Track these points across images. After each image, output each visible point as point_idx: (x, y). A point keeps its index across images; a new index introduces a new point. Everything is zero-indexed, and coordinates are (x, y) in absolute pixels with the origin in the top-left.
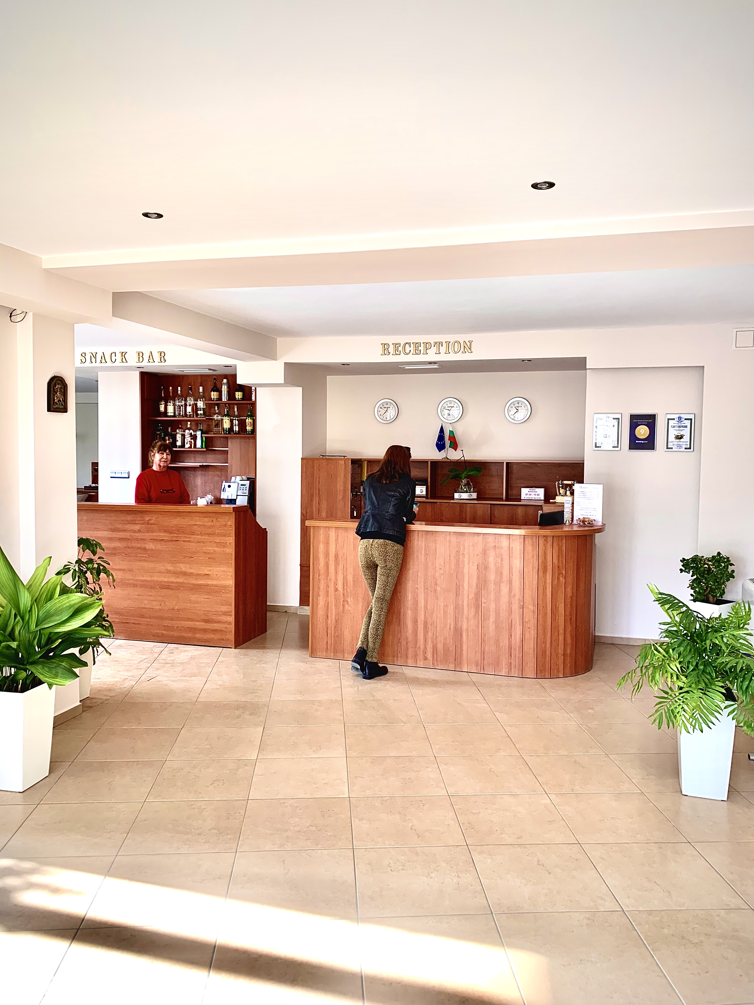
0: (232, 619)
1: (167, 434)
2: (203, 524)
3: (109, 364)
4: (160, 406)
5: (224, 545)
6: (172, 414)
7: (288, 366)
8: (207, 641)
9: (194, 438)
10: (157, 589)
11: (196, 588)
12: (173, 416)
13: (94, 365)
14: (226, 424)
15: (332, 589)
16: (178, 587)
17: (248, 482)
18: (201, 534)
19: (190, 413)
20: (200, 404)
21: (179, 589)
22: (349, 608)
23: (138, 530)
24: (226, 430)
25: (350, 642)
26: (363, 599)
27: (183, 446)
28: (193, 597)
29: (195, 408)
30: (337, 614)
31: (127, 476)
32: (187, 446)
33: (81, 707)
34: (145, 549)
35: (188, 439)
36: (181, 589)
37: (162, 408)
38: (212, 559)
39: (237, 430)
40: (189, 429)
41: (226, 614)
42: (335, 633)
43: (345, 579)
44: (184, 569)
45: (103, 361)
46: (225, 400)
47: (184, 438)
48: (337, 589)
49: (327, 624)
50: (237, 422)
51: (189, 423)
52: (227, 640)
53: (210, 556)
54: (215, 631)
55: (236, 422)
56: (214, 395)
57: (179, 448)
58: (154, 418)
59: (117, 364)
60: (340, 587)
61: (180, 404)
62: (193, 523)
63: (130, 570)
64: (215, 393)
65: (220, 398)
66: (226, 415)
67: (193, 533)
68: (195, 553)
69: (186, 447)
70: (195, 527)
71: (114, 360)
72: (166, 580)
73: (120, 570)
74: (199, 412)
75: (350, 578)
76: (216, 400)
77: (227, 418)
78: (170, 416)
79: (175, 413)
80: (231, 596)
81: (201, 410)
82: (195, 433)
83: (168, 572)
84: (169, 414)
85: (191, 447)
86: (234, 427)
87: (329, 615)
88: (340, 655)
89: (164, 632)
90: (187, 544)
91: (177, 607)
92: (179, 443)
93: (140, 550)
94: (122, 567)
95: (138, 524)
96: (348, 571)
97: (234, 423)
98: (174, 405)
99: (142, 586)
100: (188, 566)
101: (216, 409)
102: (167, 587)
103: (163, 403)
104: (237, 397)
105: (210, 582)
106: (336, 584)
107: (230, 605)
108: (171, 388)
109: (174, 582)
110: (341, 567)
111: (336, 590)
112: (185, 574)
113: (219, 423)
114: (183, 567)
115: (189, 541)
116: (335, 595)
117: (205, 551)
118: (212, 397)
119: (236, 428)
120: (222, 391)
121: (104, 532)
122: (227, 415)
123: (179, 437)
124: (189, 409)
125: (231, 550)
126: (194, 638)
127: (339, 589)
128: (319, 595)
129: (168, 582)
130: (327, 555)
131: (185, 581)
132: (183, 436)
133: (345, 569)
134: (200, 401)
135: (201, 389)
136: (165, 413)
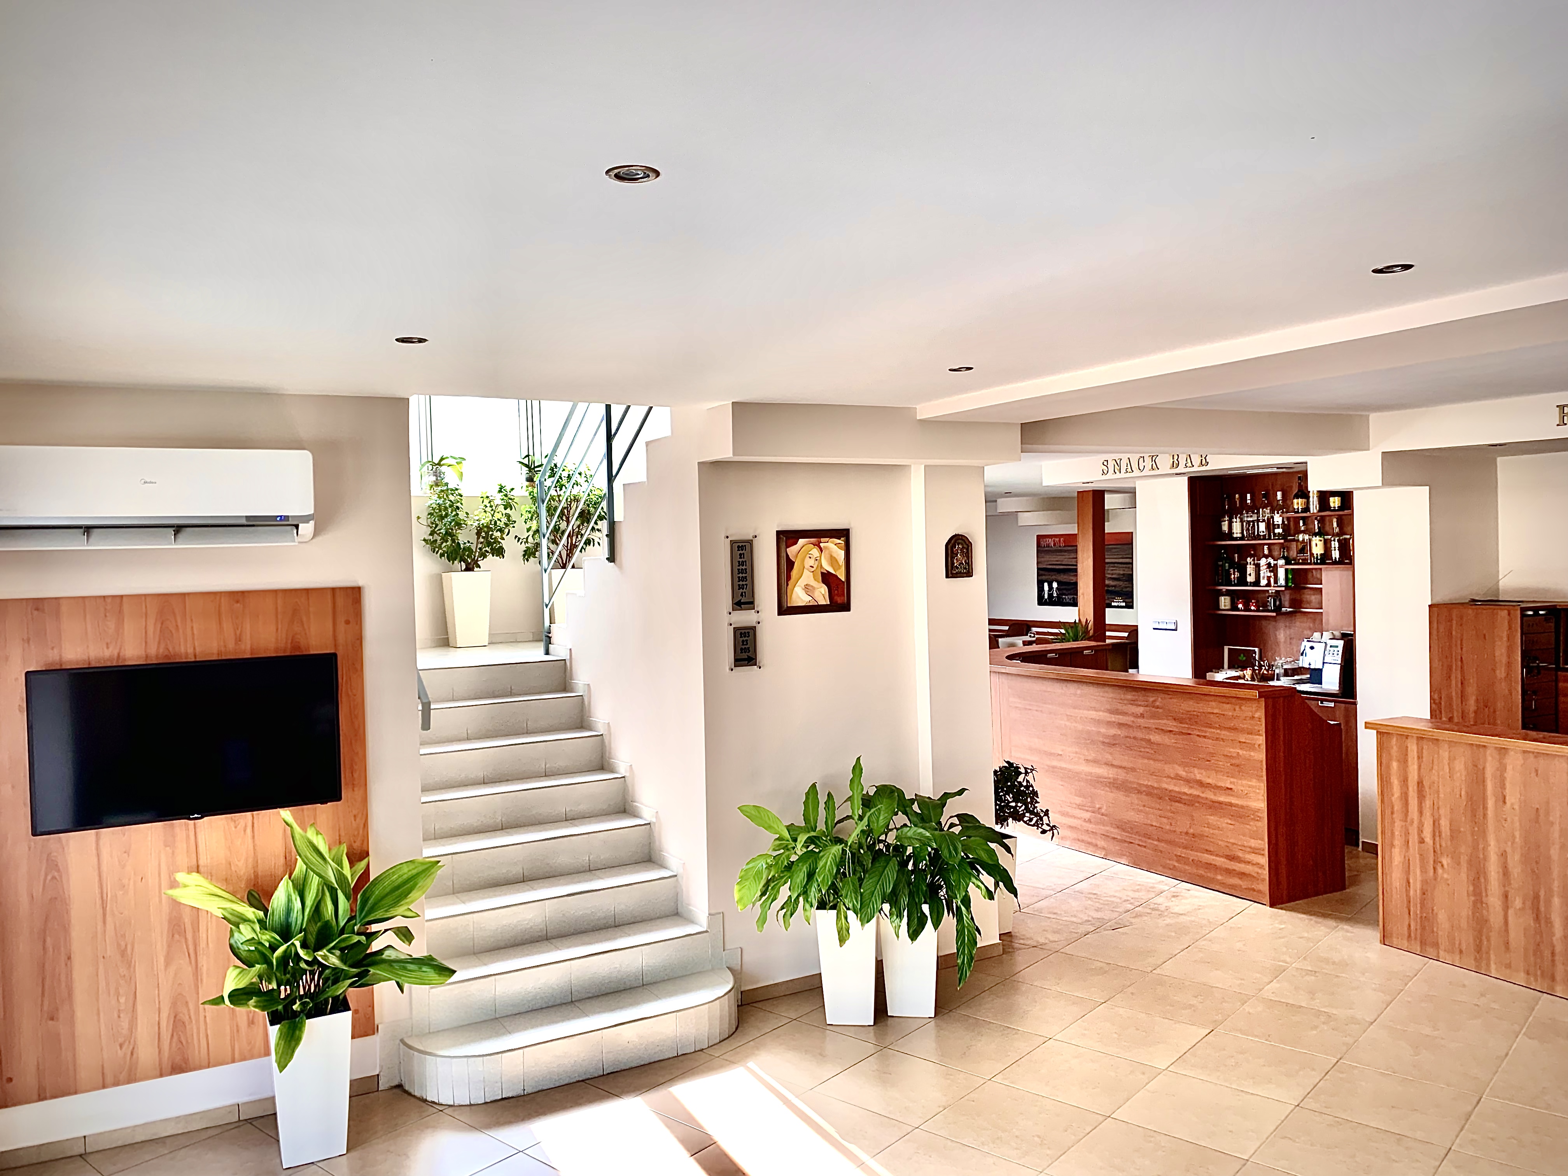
0: (1264, 861)
1: (1233, 565)
2: (1223, 713)
3: (1136, 473)
4: (1223, 523)
5: (1252, 747)
6: (1239, 535)
7: (1388, 457)
8: (1233, 887)
9: (1273, 569)
10: (1165, 800)
11: (1216, 807)
12: (1242, 538)
13: (1118, 475)
14: (1318, 548)
15: (1414, 838)
16: (1192, 802)
17: (1342, 642)
18: (1220, 728)
19: (1263, 532)
20: (1278, 519)
21: (1193, 805)
22: (1445, 876)
23: (1141, 714)
24: (1317, 557)
25: (1449, 933)
26: (1470, 862)
27: (1257, 583)
28: (1212, 819)
29: (1270, 526)
30: (1425, 882)
31: (1174, 628)
32: (1264, 582)
33: (1001, 947)
34: (1149, 741)
35: (1264, 573)
36: (1197, 804)
37: (1225, 527)
38: (1238, 768)
39: (1338, 557)
40: (1266, 557)
41: (1255, 851)
42: (1421, 912)
43: (1436, 823)
44: (1198, 777)
45: (1129, 470)
46: (1315, 511)
47: (1259, 570)
48: (1423, 839)
49: (1408, 896)
50: (1337, 545)
51: (1266, 547)
52: (1259, 891)
53: (1233, 762)
54: (1242, 875)
55: (1335, 544)
56: (1298, 503)
57: (1250, 586)
58: (1211, 543)
59: (1146, 472)
60: (1428, 839)
61: (1249, 519)
62: (1210, 710)
63: (1133, 770)
64: (1300, 500)
65: (1306, 509)
66: (1316, 535)
67: (1210, 726)
68: (1212, 754)
69: (1261, 585)
70: (1212, 716)
71: (1142, 469)
72: (1177, 789)
73: (1120, 767)
74: (1277, 531)
75: (1444, 823)
76: (1302, 512)
77: (1318, 538)
78: (1237, 538)
79: (1242, 533)
80: (1263, 825)
81: (1279, 528)
82: (1276, 562)
83: (1178, 777)
84: (1235, 536)
85: (1269, 585)
86: (1333, 552)
87: (1411, 881)
88: (1431, 951)
89: (1176, 864)
90: (1201, 739)
91: (1191, 831)
92: (1251, 579)
93: (1144, 743)
94: (1124, 764)
95: (1140, 705)
96: (1442, 811)
97: (1333, 546)
98: (1242, 521)
99: (1149, 794)
100: (1204, 773)
101: (1301, 524)
102: (1175, 798)
103: (1227, 518)
104: (1332, 505)
105: (1234, 801)
106: (1420, 831)
107: (1263, 840)
108: (1237, 496)
109: (1185, 794)
110: (1428, 803)
111: (1422, 841)
112: (1201, 784)
113: (1304, 548)
114: (1198, 774)
115: (1205, 737)
116: (1419, 848)
117: (1225, 753)
118: (1296, 507)
119: (1336, 554)
120: (1309, 497)
121: (1101, 713)
122: (1320, 533)
123: (1250, 569)
124: (1262, 527)
125: (1260, 755)
126: (1212, 880)
127: (1426, 840)
128: (1392, 846)
129: (1179, 793)
130: (1405, 781)
131: (1202, 795)
132: (1258, 566)
133: (1435, 807)
134: (1278, 513)
135: (1279, 495)
136: (1230, 536)
